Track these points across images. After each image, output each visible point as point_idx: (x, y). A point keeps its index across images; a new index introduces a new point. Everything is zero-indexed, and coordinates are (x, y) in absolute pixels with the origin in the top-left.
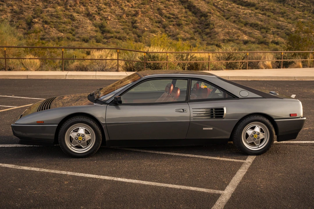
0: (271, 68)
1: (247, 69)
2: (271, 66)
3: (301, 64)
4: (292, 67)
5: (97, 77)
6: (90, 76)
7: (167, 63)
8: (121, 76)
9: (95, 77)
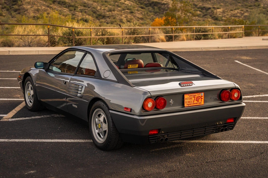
0: (165, 42)
1: (149, 43)
2: (165, 40)
3: (185, 38)
4: (178, 40)
7: (91, 38)
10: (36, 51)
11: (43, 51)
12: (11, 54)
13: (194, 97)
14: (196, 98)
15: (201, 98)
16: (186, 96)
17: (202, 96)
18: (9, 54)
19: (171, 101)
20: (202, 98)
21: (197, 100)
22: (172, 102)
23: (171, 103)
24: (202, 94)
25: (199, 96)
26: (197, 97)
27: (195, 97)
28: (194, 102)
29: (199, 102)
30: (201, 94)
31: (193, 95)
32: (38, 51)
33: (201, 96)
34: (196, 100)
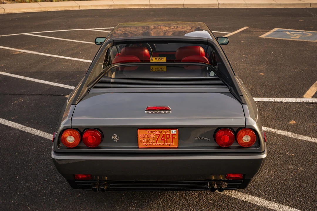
5: (248, 5)
6: (241, 4)
8: (271, 4)
9: (246, 5)
10: (244, 4)
11: (252, 4)
12: (220, 7)
13: (156, 135)
14: (161, 136)
15: (172, 138)
16: (141, 132)
17: (175, 134)
18: (218, 6)
19: (115, 137)
20: (174, 138)
21: (164, 140)
22: (117, 137)
23: (114, 139)
24: (175, 132)
25: (167, 135)
26: (164, 135)
27: (159, 135)
28: (157, 142)
29: (167, 142)
30: (172, 130)
31: (155, 131)
32: (247, 4)
33: (173, 134)
34: (162, 140)
